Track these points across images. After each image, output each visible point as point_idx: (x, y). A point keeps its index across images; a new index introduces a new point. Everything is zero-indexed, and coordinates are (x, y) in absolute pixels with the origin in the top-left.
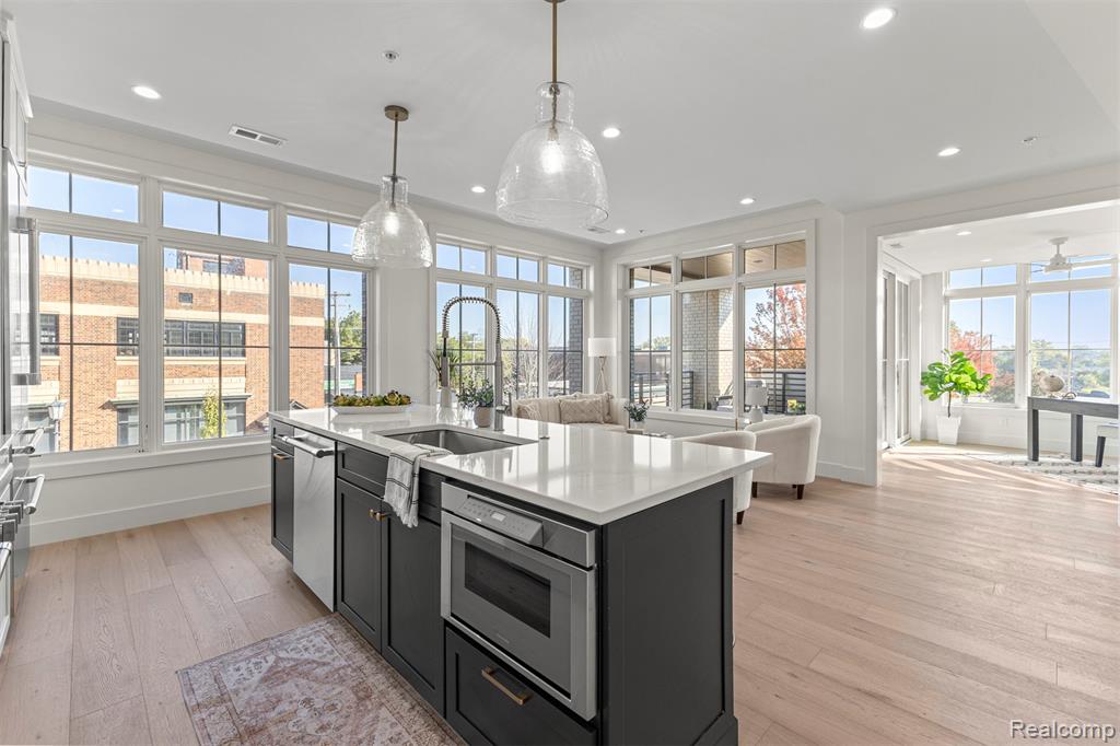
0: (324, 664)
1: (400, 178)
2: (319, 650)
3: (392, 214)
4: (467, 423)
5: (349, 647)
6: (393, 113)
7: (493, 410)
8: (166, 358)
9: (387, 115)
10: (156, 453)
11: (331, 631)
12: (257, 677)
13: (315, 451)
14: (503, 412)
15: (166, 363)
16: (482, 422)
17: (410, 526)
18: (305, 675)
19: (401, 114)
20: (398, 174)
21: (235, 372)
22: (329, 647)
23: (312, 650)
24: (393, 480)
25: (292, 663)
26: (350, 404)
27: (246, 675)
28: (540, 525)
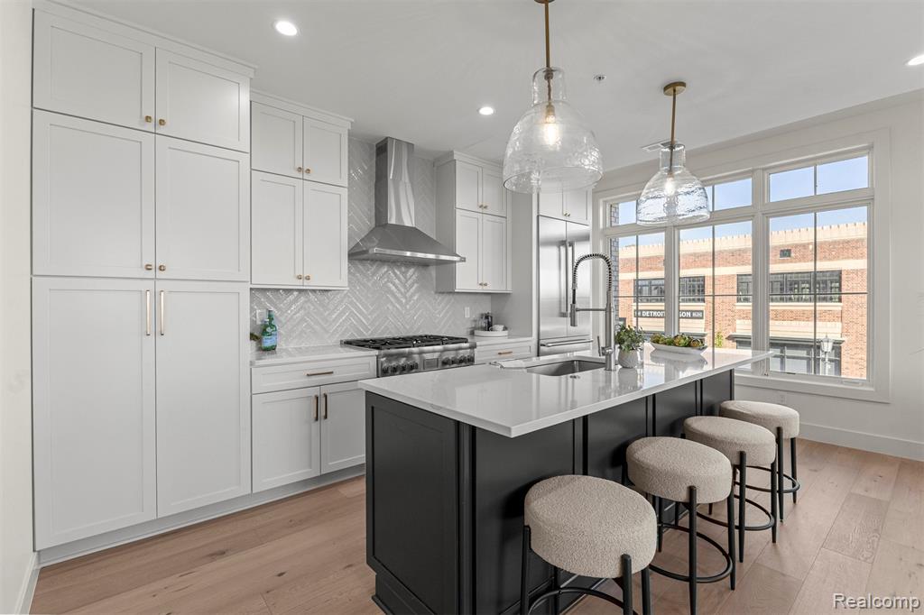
3: (669, 179)
8: (771, 304)
15: (771, 308)
19: (678, 88)
21: (832, 317)
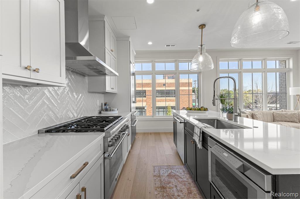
0: (181, 178)
1: (203, 45)
2: (181, 174)
3: (201, 56)
4: (224, 118)
5: (188, 176)
6: (201, 27)
7: (234, 114)
9: (199, 28)
10: (155, 118)
11: (184, 170)
12: (166, 174)
13: (179, 121)
14: (237, 116)
15: (156, 99)
16: (230, 119)
17: (200, 148)
18: (177, 179)
19: (203, 26)
20: (202, 44)
22: (183, 174)
23: (179, 173)
24: (195, 133)
25: (174, 174)
26: (191, 110)
27: (164, 173)
28: (242, 163)
